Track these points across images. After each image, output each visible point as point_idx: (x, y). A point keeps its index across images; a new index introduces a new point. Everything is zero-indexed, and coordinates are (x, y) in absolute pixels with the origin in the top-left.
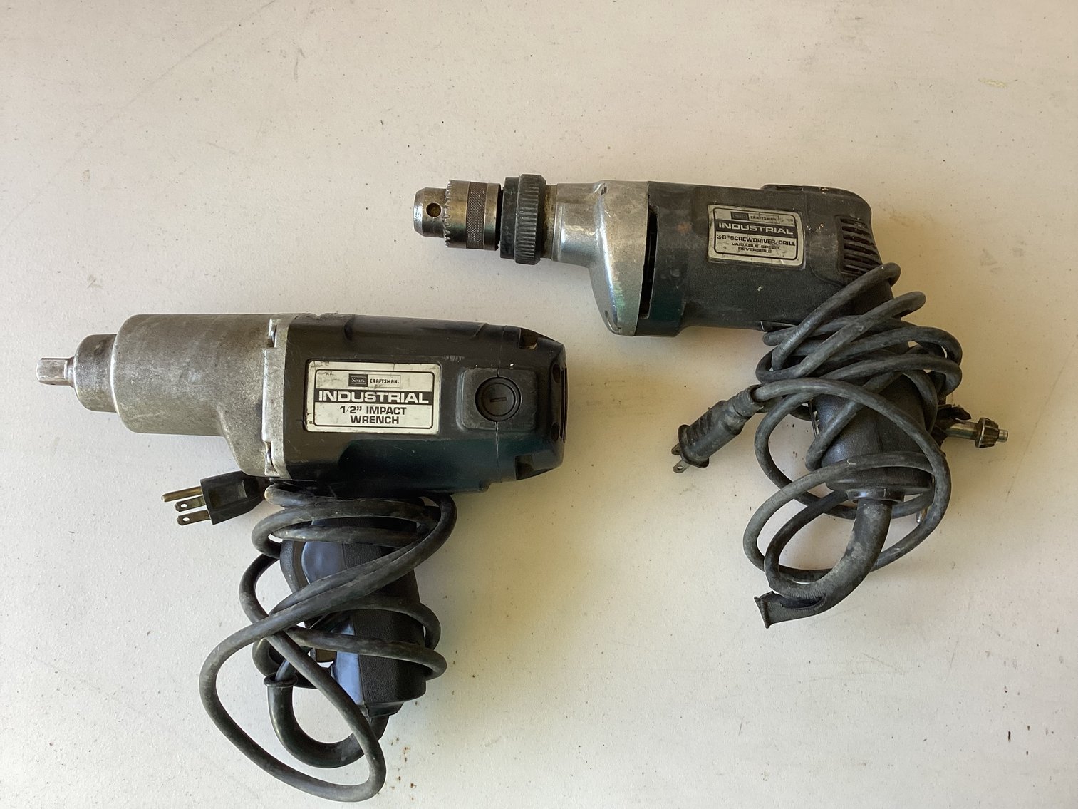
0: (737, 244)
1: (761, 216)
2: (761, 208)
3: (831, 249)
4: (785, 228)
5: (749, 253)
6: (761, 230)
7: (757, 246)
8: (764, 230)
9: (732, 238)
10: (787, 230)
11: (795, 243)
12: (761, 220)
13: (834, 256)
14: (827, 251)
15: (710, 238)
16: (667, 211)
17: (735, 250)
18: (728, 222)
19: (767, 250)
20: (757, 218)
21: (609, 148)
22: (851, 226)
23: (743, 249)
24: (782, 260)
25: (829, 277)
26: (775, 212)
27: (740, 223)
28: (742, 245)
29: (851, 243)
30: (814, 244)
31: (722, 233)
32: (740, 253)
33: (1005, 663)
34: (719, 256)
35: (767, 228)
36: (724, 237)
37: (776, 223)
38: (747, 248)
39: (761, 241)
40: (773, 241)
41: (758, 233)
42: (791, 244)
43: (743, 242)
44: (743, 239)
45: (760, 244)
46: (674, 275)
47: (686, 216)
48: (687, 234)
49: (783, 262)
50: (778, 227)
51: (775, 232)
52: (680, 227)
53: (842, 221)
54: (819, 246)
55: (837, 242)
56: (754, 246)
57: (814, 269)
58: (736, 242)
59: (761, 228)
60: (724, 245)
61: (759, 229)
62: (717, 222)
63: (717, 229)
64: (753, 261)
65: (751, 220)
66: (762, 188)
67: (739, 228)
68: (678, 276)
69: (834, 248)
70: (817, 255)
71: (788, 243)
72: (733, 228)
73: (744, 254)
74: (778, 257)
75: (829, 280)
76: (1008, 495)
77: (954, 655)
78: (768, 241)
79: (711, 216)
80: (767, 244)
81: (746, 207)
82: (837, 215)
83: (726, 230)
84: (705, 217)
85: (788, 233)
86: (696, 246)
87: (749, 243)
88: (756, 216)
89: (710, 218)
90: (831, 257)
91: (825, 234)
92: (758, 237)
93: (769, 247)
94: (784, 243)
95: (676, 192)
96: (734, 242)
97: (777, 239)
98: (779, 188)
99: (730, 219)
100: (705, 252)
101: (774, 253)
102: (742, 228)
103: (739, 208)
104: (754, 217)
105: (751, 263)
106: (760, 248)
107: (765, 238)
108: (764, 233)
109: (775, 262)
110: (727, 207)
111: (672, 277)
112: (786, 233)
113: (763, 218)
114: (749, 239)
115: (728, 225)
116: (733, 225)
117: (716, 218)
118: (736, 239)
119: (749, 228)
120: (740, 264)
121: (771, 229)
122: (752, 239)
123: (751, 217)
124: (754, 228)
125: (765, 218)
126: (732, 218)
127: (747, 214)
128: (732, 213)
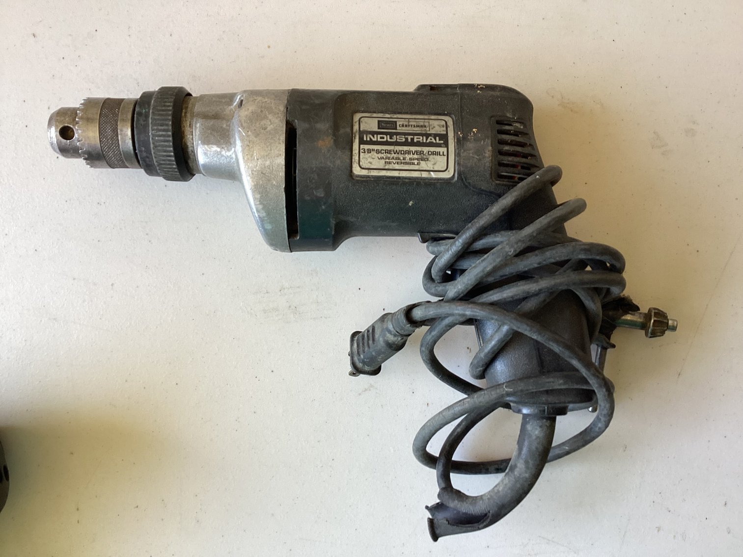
0: (382, 158)
1: (410, 123)
2: (411, 113)
3: (484, 157)
4: (435, 136)
5: (397, 167)
6: (409, 140)
7: (404, 159)
8: (412, 139)
9: (378, 152)
10: (437, 138)
11: (445, 153)
12: (410, 128)
13: (488, 164)
14: (480, 160)
15: (354, 152)
16: (306, 125)
17: (381, 164)
18: (373, 133)
19: (416, 162)
20: (406, 126)
21: (269, 47)
22: (507, 128)
23: (390, 163)
24: (432, 173)
25: (482, 188)
26: (426, 117)
27: (386, 134)
28: (389, 158)
29: (507, 148)
30: (465, 154)
31: (367, 147)
32: (387, 167)
33: (675, 536)
34: (364, 173)
35: (416, 137)
36: (369, 151)
37: (426, 130)
38: (394, 161)
39: (409, 152)
40: (421, 153)
41: (406, 143)
42: (441, 154)
43: (389, 155)
44: (389, 152)
45: (408, 157)
46: (318, 194)
47: (327, 130)
48: (329, 151)
49: (433, 175)
50: (427, 135)
51: (425, 141)
52: (320, 143)
53: (498, 123)
54: (471, 155)
55: (490, 148)
56: (402, 158)
57: (466, 180)
58: (382, 155)
59: (409, 138)
60: (370, 160)
61: (407, 139)
62: (362, 133)
63: (362, 142)
64: (400, 175)
65: (399, 129)
66: (415, 90)
67: (385, 140)
68: (322, 195)
69: (487, 155)
70: (469, 165)
71: (438, 154)
72: (379, 140)
73: (391, 168)
74: (428, 169)
75: (483, 190)
76: (678, 377)
77: (625, 532)
78: (416, 152)
79: (356, 127)
80: (416, 156)
81: (395, 113)
82: (492, 117)
83: (371, 142)
84: (348, 130)
85: (438, 141)
86: (338, 162)
87: (396, 156)
88: (406, 123)
89: (354, 130)
90: (485, 165)
91: (477, 140)
92: (405, 148)
93: (418, 159)
94: (434, 153)
95: (317, 102)
96: (380, 155)
97: (426, 149)
98: (433, 88)
99: (376, 129)
100: (349, 169)
101: (424, 165)
102: (389, 140)
103: (387, 116)
104: (403, 126)
105: (399, 178)
106: (407, 160)
107: (413, 149)
108: (413, 144)
109: (425, 175)
110: (375, 115)
111: (316, 196)
112: (436, 141)
113: (413, 126)
114: (396, 151)
115: (374, 137)
116: (379, 136)
117: (361, 130)
118: (382, 152)
119: (397, 139)
120: (388, 179)
121: (420, 138)
122: (399, 151)
123: (400, 125)
124: (401, 138)
125: (414, 125)
126: (379, 128)
127: (396, 122)
128: (379, 121)
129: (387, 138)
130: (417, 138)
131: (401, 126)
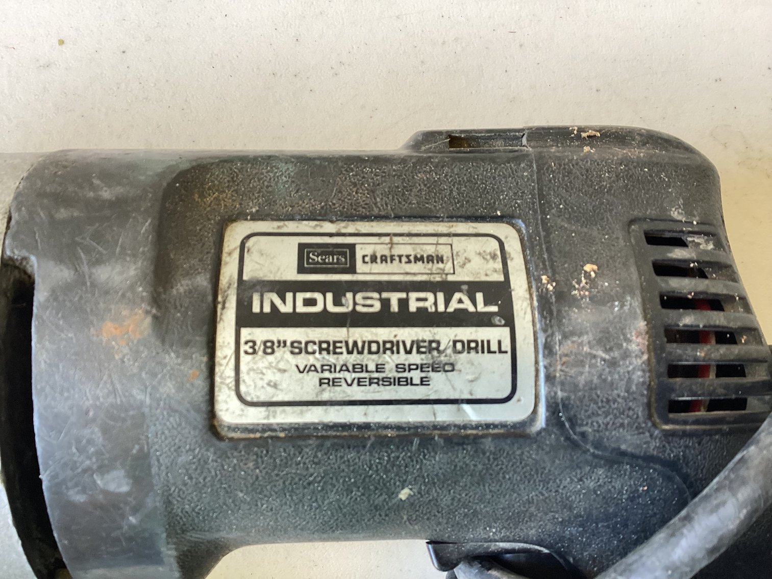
0: (311, 368)
1: (397, 251)
2: (398, 218)
3: (626, 355)
4: (473, 288)
5: (358, 393)
6: (395, 307)
7: (379, 368)
8: (404, 303)
9: (297, 348)
10: (479, 297)
11: (506, 346)
12: (395, 267)
13: (638, 377)
14: (613, 364)
15: (219, 354)
16: (65, 274)
17: (308, 387)
18: (282, 288)
19: (416, 375)
20: (384, 259)
22: (678, 253)
23: (334, 382)
24: (466, 407)
25: (623, 447)
26: (442, 228)
27: (322, 287)
28: (331, 368)
29: (688, 319)
30: (568, 346)
31: (261, 334)
32: (326, 396)
34: (255, 416)
35: (413, 296)
36: (270, 347)
37: (442, 272)
38: (349, 376)
39: (393, 347)
40: (433, 346)
41: (383, 318)
42: (494, 347)
43: (332, 359)
44: (329, 347)
45: (391, 360)
46: (112, 487)
47: (132, 287)
48: (136, 354)
49: (472, 414)
50: (449, 288)
51: (441, 308)
52: (108, 330)
53: (654, 239)
54: (586, 349)
55: (642, 324)
56: (372, 367)
57: (573, 426)
58: (311, 360)
59: (394, 298)
60: (270, 376)
61: (386, 303)
62: (246, 288)
63: (246, 318)
64: (369, 419)
65: (365, 272)
66: (408, 147)
67: (318, 308)
68: (125, 489)
69: (633, 347)
70: (582, 380)
71: (483, 347)
72: (301, 309)
73: (339, 397)
74: (453, 396)
75: (624, 454)
78: (417, 345)
79: (229, 271)
80: (415, 358)
81: (350, 217)
82: (632, 222)
83: (276, 319)
84: (203, 281)
85: (481, 308)
86: (168, 388)
87: (353, 359)
88: (382, 251)
89: (224, 280)
90: (630, 380)
91: (600, 300)
92: (383, 334)
93: (421, 367)
94: (470, 346)
95: (106, 194)
96: (303, 360)
97: (445, 335)
99: (290, 273)
100: (204, 407)
101: (440, 385)
102: (331, 308)
103: (328, 227)
104: (374, 259)
105: (366, 426)
106: (390, 372)
107: (407, 334)
108: (405, 318)
109: (444, 415)
110: (291, 226)
111: (106, 492)
112: (476, 307)
113: (404, 259)
114: (355, 343)
115: (284, 300)
116: (300, 296)
117: (245, 278)
118: (310, 349)
119: (355, 304)
120: (332, 433)
121: (425, 300)
122: (364, 342)
123: (364, 257)
124: (369, 302)
125: (408, 256)
126: (301, 270)
127: (352, 247)
128: (302, 247)
129: (325, 302)
130: (418, 300)
131: (367, 259)
